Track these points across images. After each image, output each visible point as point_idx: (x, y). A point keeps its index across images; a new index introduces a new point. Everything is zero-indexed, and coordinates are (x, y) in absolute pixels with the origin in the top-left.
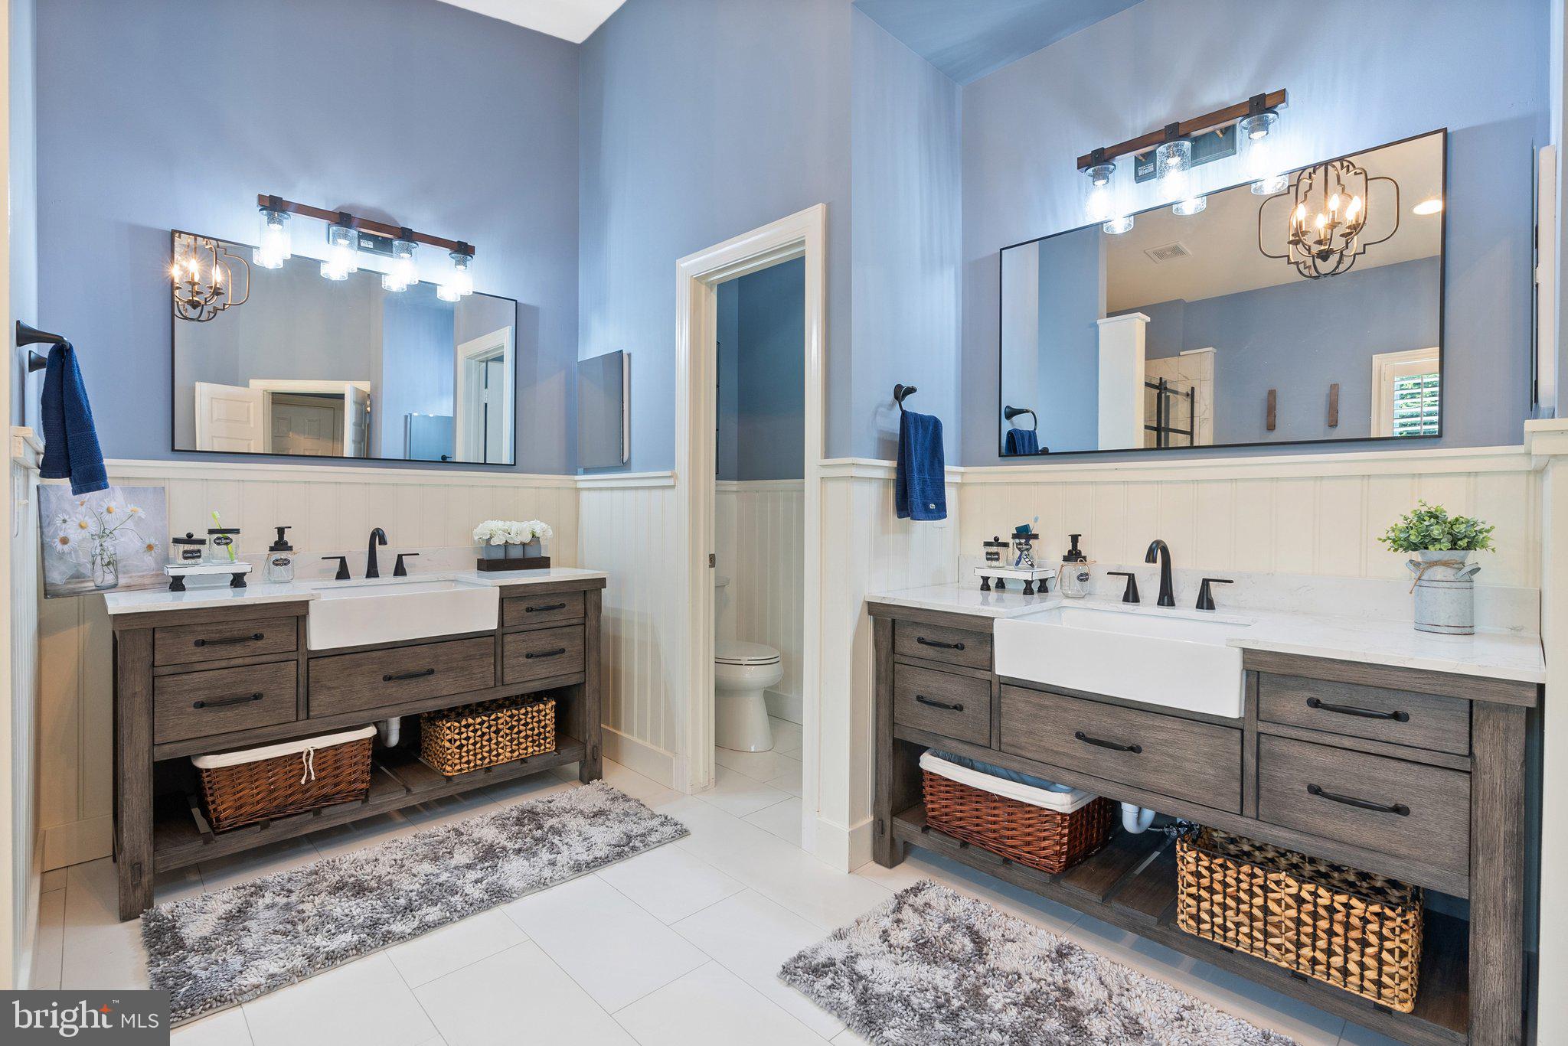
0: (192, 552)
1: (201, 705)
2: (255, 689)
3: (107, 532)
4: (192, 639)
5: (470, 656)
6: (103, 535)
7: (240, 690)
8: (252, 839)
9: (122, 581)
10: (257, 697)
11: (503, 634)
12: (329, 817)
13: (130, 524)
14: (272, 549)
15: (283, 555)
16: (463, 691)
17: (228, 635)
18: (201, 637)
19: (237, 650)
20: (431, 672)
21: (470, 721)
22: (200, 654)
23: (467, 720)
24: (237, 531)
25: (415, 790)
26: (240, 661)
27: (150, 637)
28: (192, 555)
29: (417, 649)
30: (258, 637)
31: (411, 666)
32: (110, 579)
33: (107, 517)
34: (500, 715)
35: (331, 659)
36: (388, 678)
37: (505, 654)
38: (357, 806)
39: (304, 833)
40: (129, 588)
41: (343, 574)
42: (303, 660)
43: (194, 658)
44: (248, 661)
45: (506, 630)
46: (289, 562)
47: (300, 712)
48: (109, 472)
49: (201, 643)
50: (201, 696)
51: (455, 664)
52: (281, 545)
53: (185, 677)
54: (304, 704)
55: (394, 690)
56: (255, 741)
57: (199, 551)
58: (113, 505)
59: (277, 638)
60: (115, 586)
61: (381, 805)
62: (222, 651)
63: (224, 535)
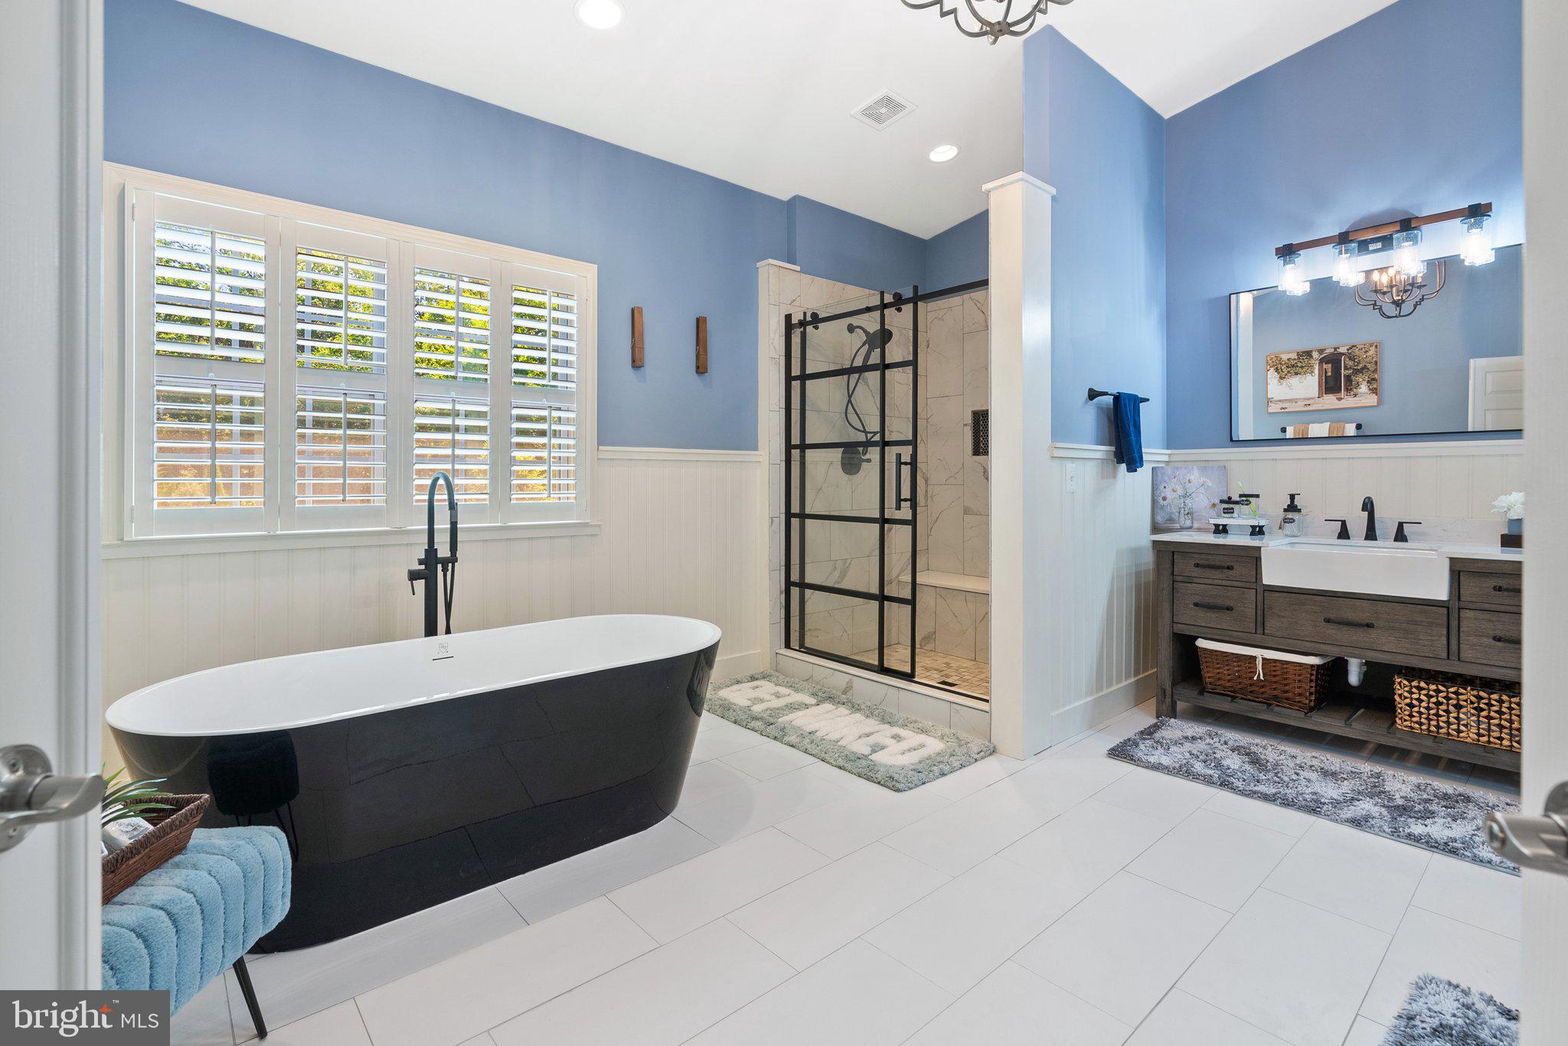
0: (1227, 509)
1: (1196, 605)
2: (1228, 603)
3: (1188, 494)
4: (1192, 562)
5: (1416, 621)
6: (1185, 496)
7: (1220, 602)
8: (1224, 705)
9: (1196, 525)
10: (1229, 609)
11: (1459, 609)
12: (1279, 714)
13: (1202, 490)
14: (1285, 510)
15: (1290, 515)
16: (1407, 652)
17: (1213, 563)
18: (1197, 562)
19: (1217, 574)
20: (1369, 626)
21: (1423, 684)
22: (1196, 572)
23: (1419, 683)
24: (1257, 496)
25: (1354, 725)
26: (1219, 582)
27: (1171, 557)
28: (1229, 511)
29: (1358, 603)
30: (1230, 568)
31: (1351, 615)
32: (1188, 523)
33: (1188, 485)
34: (1461, 691)
35: (1280, 594)
36: (1328, 621)
37: (1461, 629)
38: (1300, 716)
39: (1260, 717)
40: (1199, 530)
41: (1344, 534)
42: (1260, 590)
43: (1193, 574)
44: (1224, 583)
45: (1462, 605)
46: (1294, 521)
47: (1258, 628)
48: (1145, 457)
49: (1197, 565)
50: (1197, 599)
51: (1397, 625)
52: (1292, 508)
53: (1189, 585)
54: (1261, 622)
55: (1332, 631)
56: (1227, 639)
57: (1233, 509)
58: (1192, 478)
59: (1241, 570)
60: (1191, 528)
61: (1322, 724)
62: (1209, 573)
63: (1246, 498)
